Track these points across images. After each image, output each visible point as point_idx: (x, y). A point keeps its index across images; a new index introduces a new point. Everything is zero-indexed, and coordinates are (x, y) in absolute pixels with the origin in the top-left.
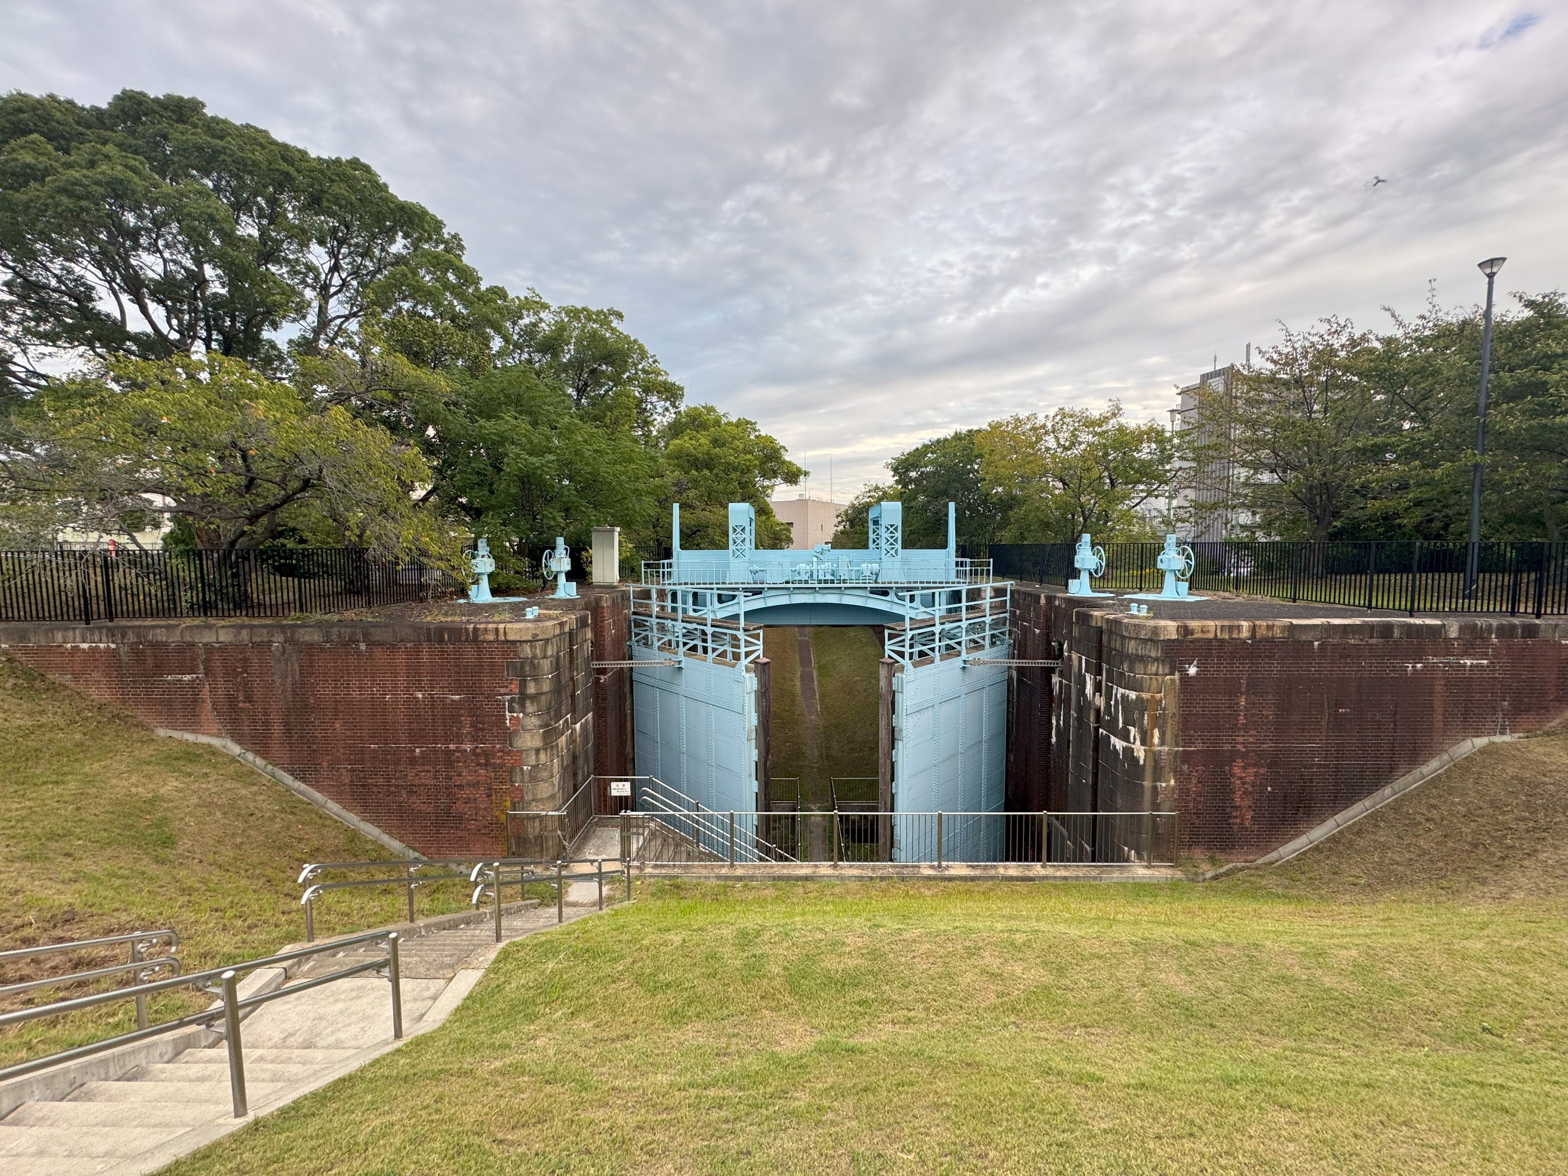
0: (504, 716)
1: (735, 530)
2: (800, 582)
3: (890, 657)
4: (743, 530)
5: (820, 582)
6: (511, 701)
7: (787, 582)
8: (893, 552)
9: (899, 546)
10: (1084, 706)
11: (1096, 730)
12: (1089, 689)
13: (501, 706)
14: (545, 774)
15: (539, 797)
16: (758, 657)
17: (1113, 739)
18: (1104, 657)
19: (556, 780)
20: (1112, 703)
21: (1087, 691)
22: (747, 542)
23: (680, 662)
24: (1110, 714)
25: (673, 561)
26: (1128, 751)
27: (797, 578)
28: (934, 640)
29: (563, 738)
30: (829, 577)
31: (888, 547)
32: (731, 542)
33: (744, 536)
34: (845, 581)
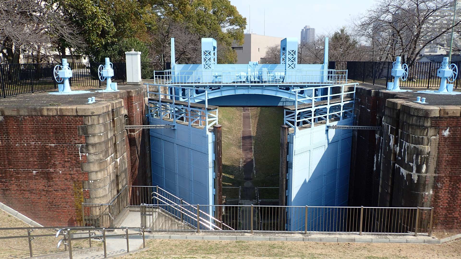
0: (79, 154)
1: (205, 53)
2: (241, 82)
3: (286, 124)
4: (209, 53)
5: (252, 82)
6: (82, 147)
7: (234, 82)
8: (293, 66)
9: (296, 62)
10: (389, 152)
11: (394, 164)
12: (392, 143)
13: (76, 149)
14: (102, 185)
15: (98, 196)
16: (215, 124)
17: (402, 170)
18: (400, 126)
19: (107, 188)
20: (403, 150)
21: (391, 144)
22: (212, 60)
23: (174, 126)
24: (401, 157)
25: (171, 70)
26: (409, 176)
27: (239, 80)
28: (311, 115)
29: (111, 166)
30: (257, 80)
31: (290, 63)
32: (203, 60)
33: (210, 57)
34: (265, 82)
